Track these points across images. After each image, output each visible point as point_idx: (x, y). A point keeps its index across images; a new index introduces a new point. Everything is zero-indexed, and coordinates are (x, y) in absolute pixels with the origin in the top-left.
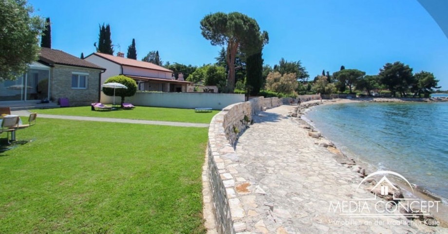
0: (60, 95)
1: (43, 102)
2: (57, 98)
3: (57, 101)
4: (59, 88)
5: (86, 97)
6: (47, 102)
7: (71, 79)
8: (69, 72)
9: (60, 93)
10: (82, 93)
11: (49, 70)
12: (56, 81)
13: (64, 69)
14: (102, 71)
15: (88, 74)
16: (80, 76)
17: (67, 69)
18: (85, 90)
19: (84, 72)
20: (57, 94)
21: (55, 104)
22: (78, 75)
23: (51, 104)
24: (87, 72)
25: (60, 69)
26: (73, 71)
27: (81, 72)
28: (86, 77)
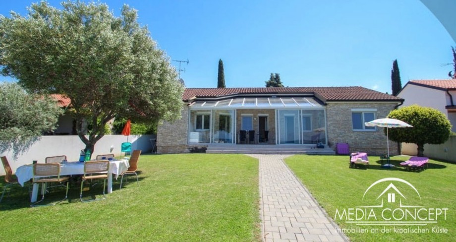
0: (339, 138)
1: (319, 147)
2: (334, 142)
3: (334, 146)
4: (337, 130)
5: (375, 143)
6: (322, 147)
7: (351, 117)
8: (347, 109)
9: (338, 136)
10: (369, 137)
11: (325, 109)
12: (331, 122)
13: (341, 107)
14: (399, 103)
15: (376, 110)
16: (365, 114)
17: (344, 106)
18: (374, 132)
19: (369, 108)
20: (335, 137)
21: (332, 151)
22: (362, 113)
23: (327, 149)
24: (374, 108)
25: (336, 107)
26: (352, 108)
27: (364, 108)
28: (374, 114)
